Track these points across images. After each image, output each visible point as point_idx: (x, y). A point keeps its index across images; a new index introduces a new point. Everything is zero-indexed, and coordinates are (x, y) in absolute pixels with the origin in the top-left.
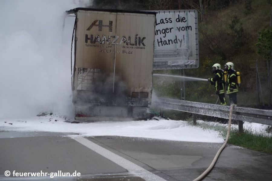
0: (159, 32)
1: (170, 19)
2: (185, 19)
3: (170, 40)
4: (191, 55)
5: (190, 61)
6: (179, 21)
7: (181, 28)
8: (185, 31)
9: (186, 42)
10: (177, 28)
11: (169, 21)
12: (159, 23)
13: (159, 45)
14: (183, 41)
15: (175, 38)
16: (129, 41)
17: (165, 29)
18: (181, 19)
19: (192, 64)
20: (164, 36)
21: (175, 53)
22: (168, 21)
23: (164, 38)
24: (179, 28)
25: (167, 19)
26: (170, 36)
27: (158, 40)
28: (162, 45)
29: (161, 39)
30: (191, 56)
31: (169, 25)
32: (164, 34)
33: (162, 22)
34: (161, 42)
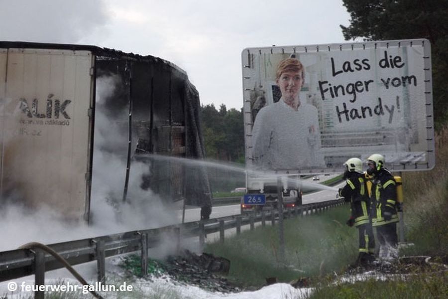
0: (340, 90)
1: (366, 62)
2: (400, 61)
3: (365, 108)
4: (415, 141)
5: (413, 154)
6: (387, 65)
7: (390, 81)
8: (401, 86)
9: (402, 112)
10: (382, 80)
11: (363, 66)
12: (341, 72)
13: (340, 119)
14: (396, 109)
15: (378, 104)
16: (34, 109)
17: (354, 83)
18: (391, 60)
19: (418, 162)
20: (352, 100)
21: (378, 137)
22: (361, 67)
23: (352, 104)
24: (386, 81)
25: (357, 62)
26: (365, 99)
27: (337, 107)
28: (348, 119)
29: (345, 107)
30: (417, 142)
31: (362, 76)
32: (353, 94)
33: (347, 68)
34: (345, 113)
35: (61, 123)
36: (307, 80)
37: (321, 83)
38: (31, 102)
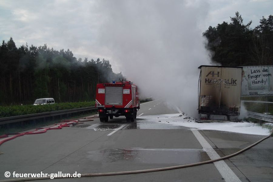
0: (253, 77)
2: (267, 70)
3: (259, 81)
5: (270, 92)
6: (264, 71)
7: (265, 75)
8: (268, 76)
9: (268, 82)
10: (263, 75)
11: (258, 71)
12: (253, 73)
13: (253, 84)
14: (266, 82)
15: (262, 80)
16: (228, 82)
17: (256, 75)
20: (256, 79)
21: (262, 88)
26: (259, 79)
27: (252, 81)
28: (255, 84)
33: (255, 72)
34: (254, 82)
35: (235, 85)
36: (245, 75)
37: (248, 75)
38: (227, 80)
